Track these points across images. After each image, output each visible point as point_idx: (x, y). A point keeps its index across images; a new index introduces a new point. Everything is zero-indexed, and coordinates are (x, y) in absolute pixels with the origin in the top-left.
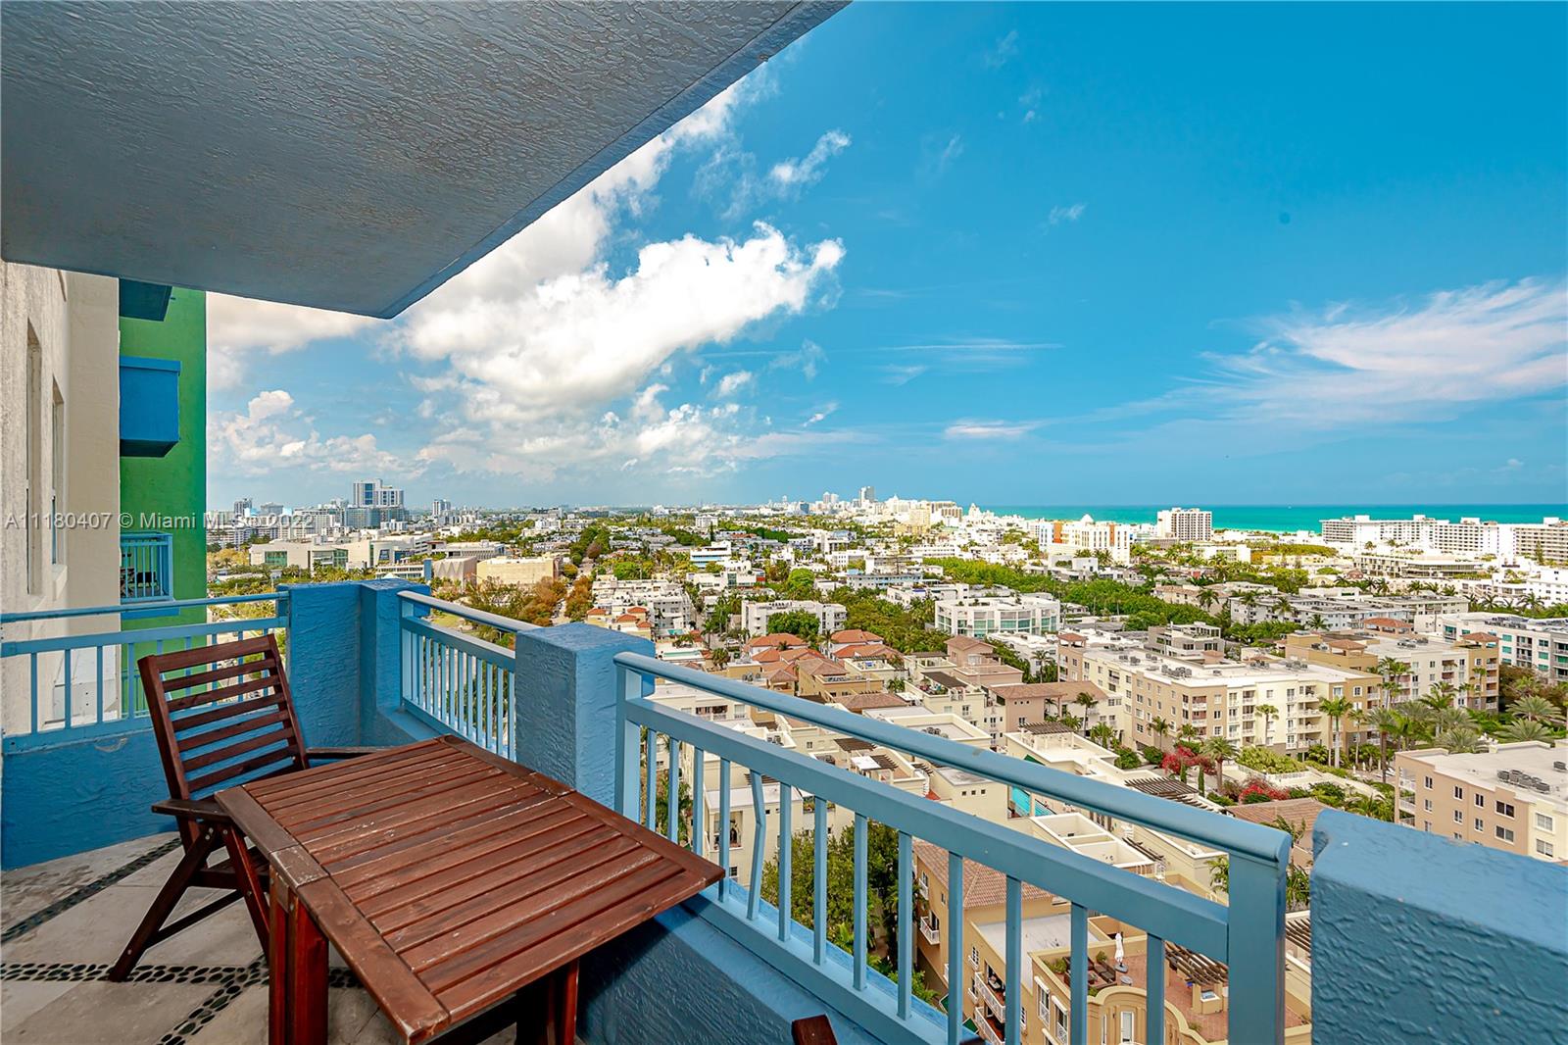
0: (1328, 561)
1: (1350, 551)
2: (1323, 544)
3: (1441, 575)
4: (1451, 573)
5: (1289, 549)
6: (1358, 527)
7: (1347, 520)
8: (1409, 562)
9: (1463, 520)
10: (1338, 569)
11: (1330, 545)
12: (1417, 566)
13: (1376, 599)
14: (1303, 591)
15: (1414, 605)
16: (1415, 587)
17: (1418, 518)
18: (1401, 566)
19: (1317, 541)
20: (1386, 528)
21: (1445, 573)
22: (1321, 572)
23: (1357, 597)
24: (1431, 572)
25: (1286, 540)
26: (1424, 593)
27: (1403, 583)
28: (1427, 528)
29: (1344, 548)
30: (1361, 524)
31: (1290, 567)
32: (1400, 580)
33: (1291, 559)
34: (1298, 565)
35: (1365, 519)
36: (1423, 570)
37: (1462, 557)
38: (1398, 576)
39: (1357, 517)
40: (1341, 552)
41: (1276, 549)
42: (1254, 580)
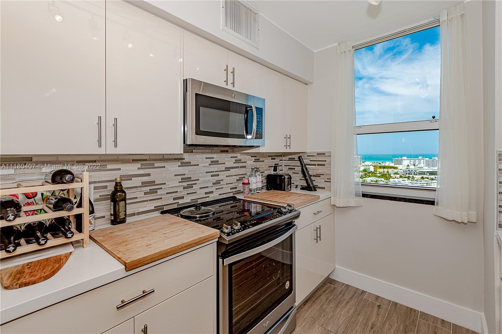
0: (396, 171)
1: (401, 168)
2: (394, 166)
3: (428, 174)
4: (431, 174)
5: (384, 167)
6: (403, 161)
7: (400, 158)
8: (419, 170)
9: (433, 158)
10: (399, 173)
11: (396, 166)
12: (422, 172)
13: (412, 182)
14: (391, 180)
15: (423, 184)
16: (423, 178)
17: (420, 158)
18: (417, 172)
19: (392, 165)
20: (411, 161)
21: (430, 174)
22: (394, 174)
23: (406, 181)
24: (426, 173)
25: (383, 164)
26: (425, 180)
27: (418, 177)
28: (423, 161)
29: (400, 167)
30: (404, 160)
31: (385, 173)
32: (417, 176)
33: (386, 170)
34: (388, 172)
35: (405, 158)
36: (423, 173)
37: (434, 169)
38: (416, 175)
39: (403, 157)
40: (399, 168)
41: (380, 167)
42: (376, 176)
